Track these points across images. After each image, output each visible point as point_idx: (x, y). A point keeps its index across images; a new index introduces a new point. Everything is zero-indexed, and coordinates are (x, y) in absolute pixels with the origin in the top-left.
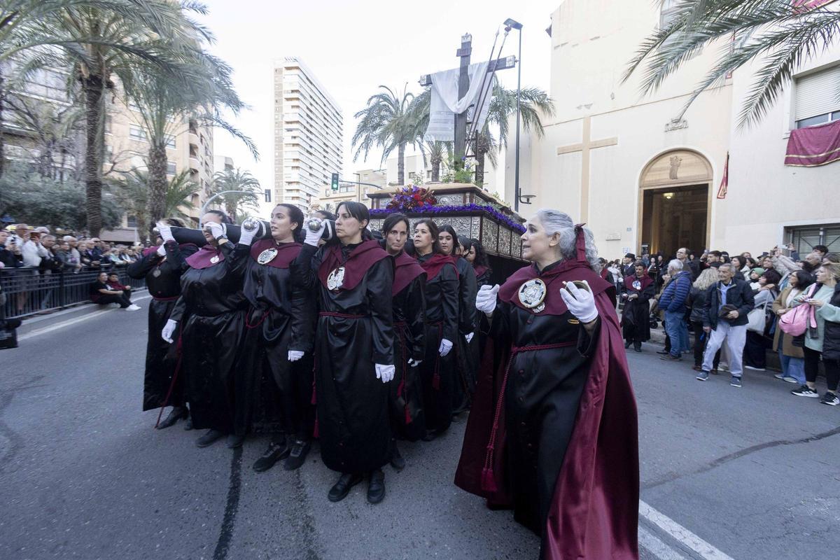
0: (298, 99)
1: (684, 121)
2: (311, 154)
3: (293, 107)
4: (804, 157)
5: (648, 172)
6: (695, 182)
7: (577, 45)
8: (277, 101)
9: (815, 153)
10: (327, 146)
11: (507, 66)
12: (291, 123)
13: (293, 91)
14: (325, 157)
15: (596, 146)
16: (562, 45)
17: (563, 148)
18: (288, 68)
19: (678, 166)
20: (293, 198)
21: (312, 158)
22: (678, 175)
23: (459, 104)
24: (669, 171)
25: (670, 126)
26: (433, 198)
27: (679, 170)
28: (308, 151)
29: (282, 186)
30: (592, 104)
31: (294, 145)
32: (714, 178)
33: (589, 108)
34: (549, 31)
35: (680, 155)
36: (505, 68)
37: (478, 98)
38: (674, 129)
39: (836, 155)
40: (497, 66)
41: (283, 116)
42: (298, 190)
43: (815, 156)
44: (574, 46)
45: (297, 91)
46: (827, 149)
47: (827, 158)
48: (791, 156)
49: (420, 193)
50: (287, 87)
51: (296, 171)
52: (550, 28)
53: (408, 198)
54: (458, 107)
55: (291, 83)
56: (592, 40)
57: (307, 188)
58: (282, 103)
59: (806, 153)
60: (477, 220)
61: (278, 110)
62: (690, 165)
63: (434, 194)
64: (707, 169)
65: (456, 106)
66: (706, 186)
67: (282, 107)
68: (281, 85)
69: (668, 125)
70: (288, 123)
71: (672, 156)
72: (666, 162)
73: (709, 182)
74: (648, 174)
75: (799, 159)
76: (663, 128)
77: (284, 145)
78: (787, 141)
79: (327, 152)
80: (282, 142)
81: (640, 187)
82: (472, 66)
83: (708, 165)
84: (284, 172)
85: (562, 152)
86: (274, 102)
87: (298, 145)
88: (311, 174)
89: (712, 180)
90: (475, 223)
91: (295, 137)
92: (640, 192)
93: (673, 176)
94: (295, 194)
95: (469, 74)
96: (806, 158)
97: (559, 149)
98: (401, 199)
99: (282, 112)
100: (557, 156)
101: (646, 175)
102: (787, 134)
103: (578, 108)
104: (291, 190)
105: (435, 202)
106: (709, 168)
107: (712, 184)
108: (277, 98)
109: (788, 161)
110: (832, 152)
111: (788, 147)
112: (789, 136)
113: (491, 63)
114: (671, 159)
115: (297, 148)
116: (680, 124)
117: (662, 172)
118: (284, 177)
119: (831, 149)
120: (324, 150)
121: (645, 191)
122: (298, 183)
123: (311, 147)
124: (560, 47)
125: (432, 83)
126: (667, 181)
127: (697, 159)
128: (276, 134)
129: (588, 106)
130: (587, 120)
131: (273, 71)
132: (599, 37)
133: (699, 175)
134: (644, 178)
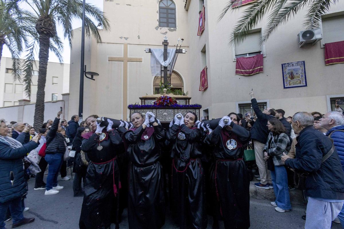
4: (243, 71)
6: (177, 86)
7: (119, 4)
9: (248, 69)
15: (131, 60)
17: (112, 57)
30: (128, 38)
33: (127, 40)
39: (256, 71)
43: (248, 70)
44: (117, 4)
46: (253, 68)
47: (252, 72)
48: (238, 70)
56: (127, 5)
59: (244, 69)
66: (181, 89)
73: (182, 87)
75: (241, 71)
78: (235, 63)
81: (154, 86)
83: (181, 80)
85: (111, 60)
89: (183, 86)
92: (154, 88)
96: (244, 71)
97: (109, 57)
100: (108, 61)
101: (156, 80)
102: (235, 59)
103: (120, 38)
106: (182, 82)
107: (183, 88)
109: (237, 72)
110: (254, 69)
111: (236, 65)
112: (236, 60)
119: (254, 68)
121: (155, 88)
124: (109, 1)
127: (177, 77)
129: (126, 39)
130: (126, 45)
132: (131, 5)
133: (178, 84)
134: (155, 82)
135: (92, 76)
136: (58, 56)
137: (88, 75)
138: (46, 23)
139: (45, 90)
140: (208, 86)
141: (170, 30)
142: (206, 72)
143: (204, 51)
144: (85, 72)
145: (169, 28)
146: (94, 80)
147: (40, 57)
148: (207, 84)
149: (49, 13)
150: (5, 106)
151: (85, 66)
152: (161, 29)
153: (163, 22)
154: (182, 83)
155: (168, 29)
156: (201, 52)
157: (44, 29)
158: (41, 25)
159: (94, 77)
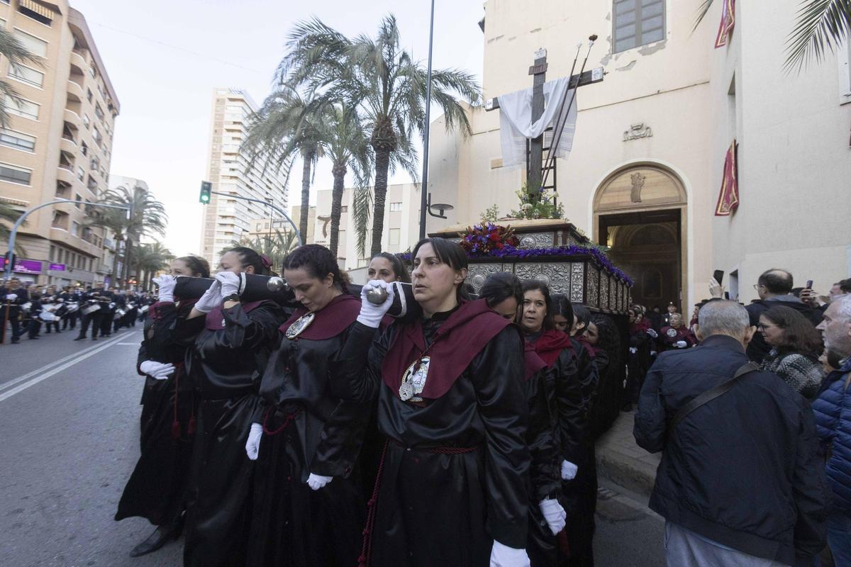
0: (240, 131)
1: (648, 128)
2: (251, 188)
3: (234, 138)
5: (604, 192)
6: (664, 206)
7: (514, 38)
8: (216, 131)
10: (271, 182)
11: (593, 79)
12: (231, 154)
13: (235, 123)
14: (267, 193)
16: (497, 38)
17: (498, 160)
18: (231, 100)
19: (641, 186)
20: (226, 233)
21: (252, 192)
22: (642, 197)
23: (533, 128)
24: (630, 192)
25: (630, 134)
26: (515, 239)
27: (643, 190)
28: (247, 186)
29: (215, 220)
31: (231, 177)
32: (688, 202)
34: (482, 24)
35: (643, 172)
36: (591, 82)
37: (557, 120)
38: (635, 138)
40: (580, 81)
41: (221, 147)
42: (232, 225)
44: (510, 39)
45: (240, 123)
49: (499, 231)
50: (229, 118)
51: (232, 205)
52: (484, 22)
53: (483, 239)
54: (533, 131)
55: (234, 115)
56: (532, 32)
57: (244, 224)
58: (222, 134)
60: (578, 268)
61: (217, 139)
62: (656, 185)
63: (514, 233)
64: (678, 190)
65: (531, 131)
66: (679, 211)
67: (221, 138)
68: (222, 115)
69: (627, 132)
70: (226, 154)
71: (634, 172)
72: (626, 180)
73: (682, 207)
74: (604, 195)
76: (621, 137)
77: (221, 177)
79: (270, 189)
80: (218, 173)
81: (595, 212)
82: (549, 84)
84: (218, 205)
85: (497, 165)
86: (212, 131)
87: (236, 178)
88: (249, 210)
89: (686, 204)
90: (576, 271)
91: (233, 170)
92: (594, 218)
93: (635, 198)
94: (229, 229)
95: (545, 92)
97: (493, 161)
98: (474, 240)
99: (221, 142)
100: (490, 170)
101: (601, 196)
104: (225, 225)
105: (517, 242)
107: (686, 209)
108: (216, 128)
113: (572, 78)
114: (632, 177)
115: (234, 181)
116: (643, 132)
117: (621, 193)
118: (218, 209)
120: (267, 186)
121: (600, 216)
122: (233, 217)
123: (252, 181)
124: (495, 41)
125: (499, 107)
126: (626, 204)
127: (665, 177)
128: (212, 165)
131: (215, 101)
132: (540, 29)
133: (668, 198)
134: (599, 201)
135: (442, 212)
136: (413, 176)
137: (433, 211)
138: (383, 132)
139: (382, 243)
140: (738, 199)
141: (643, 53)
142: (733, 158)
143: (732, 92)
144: (429, 205)
145: (640, 48)
146: (446, 218)
147: (376, 190)
148: (737, 195)
149: (388, 114)
150: (360, 267)
151: (430, 194)
152: (616, 59)
153: (624, 39)
154: (683, 195)
155: (639, 51)
156: (729, 94)
157: (380, 142)
158: (377, 137)
159: (446, 213)
